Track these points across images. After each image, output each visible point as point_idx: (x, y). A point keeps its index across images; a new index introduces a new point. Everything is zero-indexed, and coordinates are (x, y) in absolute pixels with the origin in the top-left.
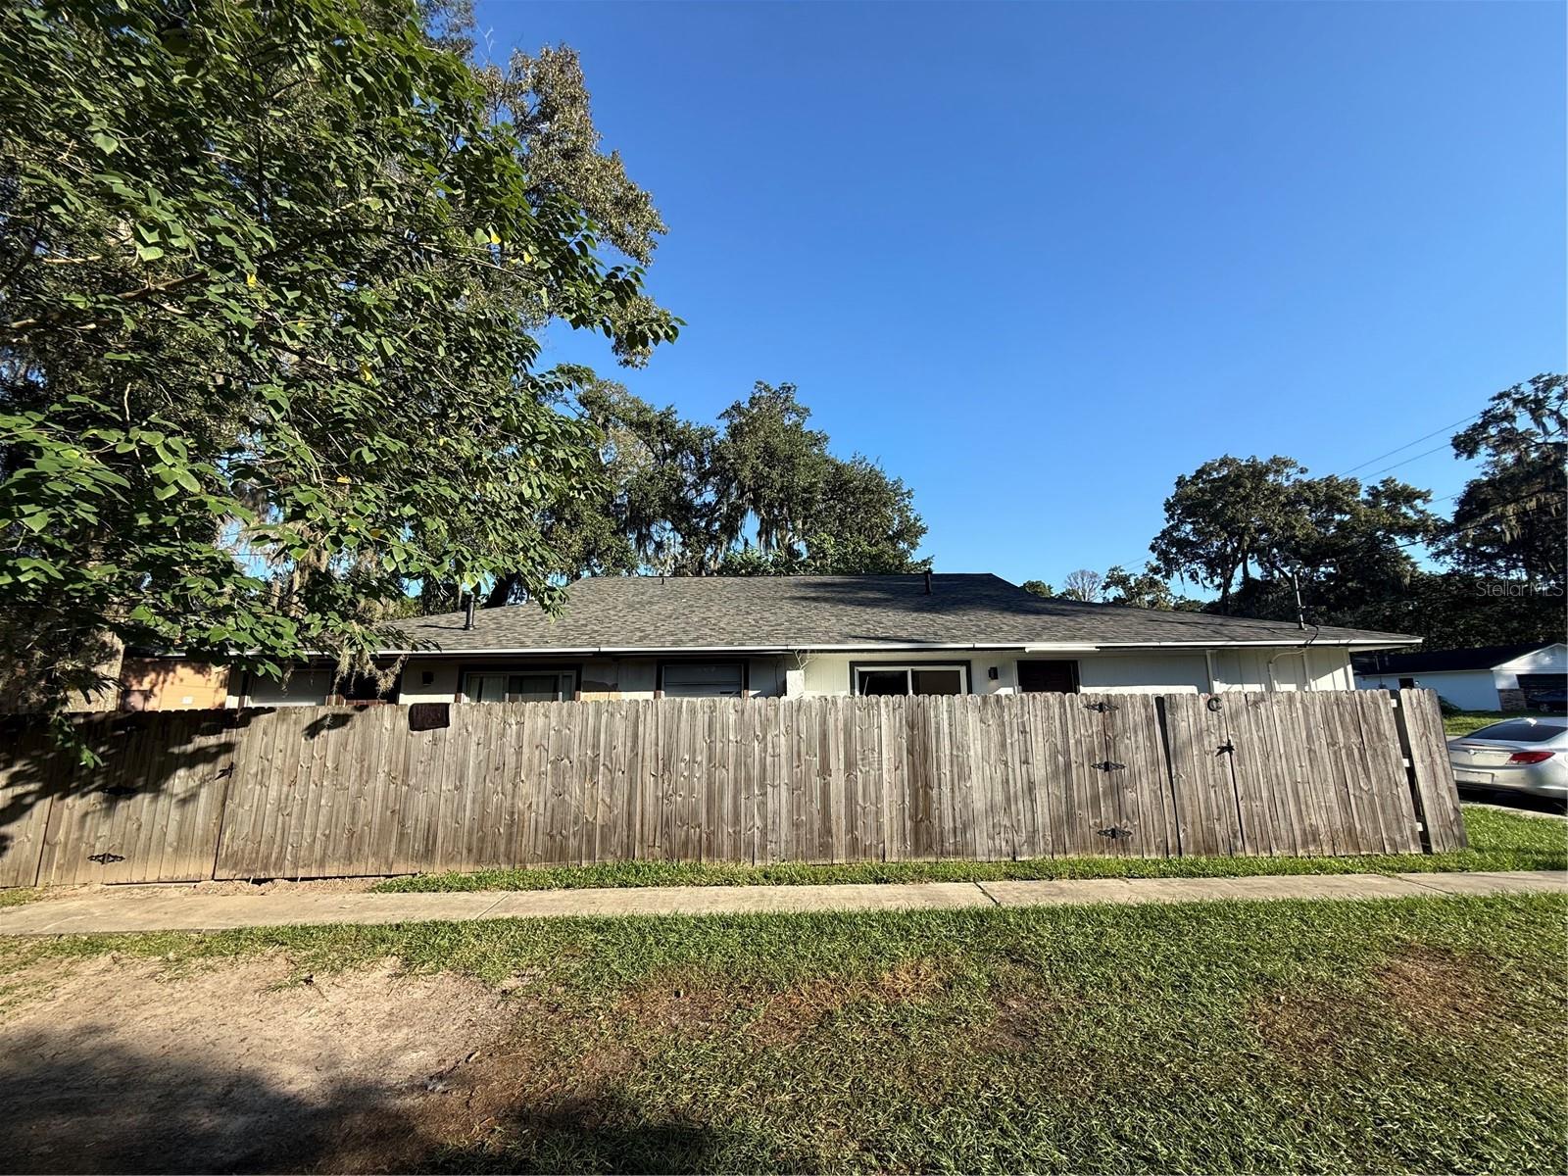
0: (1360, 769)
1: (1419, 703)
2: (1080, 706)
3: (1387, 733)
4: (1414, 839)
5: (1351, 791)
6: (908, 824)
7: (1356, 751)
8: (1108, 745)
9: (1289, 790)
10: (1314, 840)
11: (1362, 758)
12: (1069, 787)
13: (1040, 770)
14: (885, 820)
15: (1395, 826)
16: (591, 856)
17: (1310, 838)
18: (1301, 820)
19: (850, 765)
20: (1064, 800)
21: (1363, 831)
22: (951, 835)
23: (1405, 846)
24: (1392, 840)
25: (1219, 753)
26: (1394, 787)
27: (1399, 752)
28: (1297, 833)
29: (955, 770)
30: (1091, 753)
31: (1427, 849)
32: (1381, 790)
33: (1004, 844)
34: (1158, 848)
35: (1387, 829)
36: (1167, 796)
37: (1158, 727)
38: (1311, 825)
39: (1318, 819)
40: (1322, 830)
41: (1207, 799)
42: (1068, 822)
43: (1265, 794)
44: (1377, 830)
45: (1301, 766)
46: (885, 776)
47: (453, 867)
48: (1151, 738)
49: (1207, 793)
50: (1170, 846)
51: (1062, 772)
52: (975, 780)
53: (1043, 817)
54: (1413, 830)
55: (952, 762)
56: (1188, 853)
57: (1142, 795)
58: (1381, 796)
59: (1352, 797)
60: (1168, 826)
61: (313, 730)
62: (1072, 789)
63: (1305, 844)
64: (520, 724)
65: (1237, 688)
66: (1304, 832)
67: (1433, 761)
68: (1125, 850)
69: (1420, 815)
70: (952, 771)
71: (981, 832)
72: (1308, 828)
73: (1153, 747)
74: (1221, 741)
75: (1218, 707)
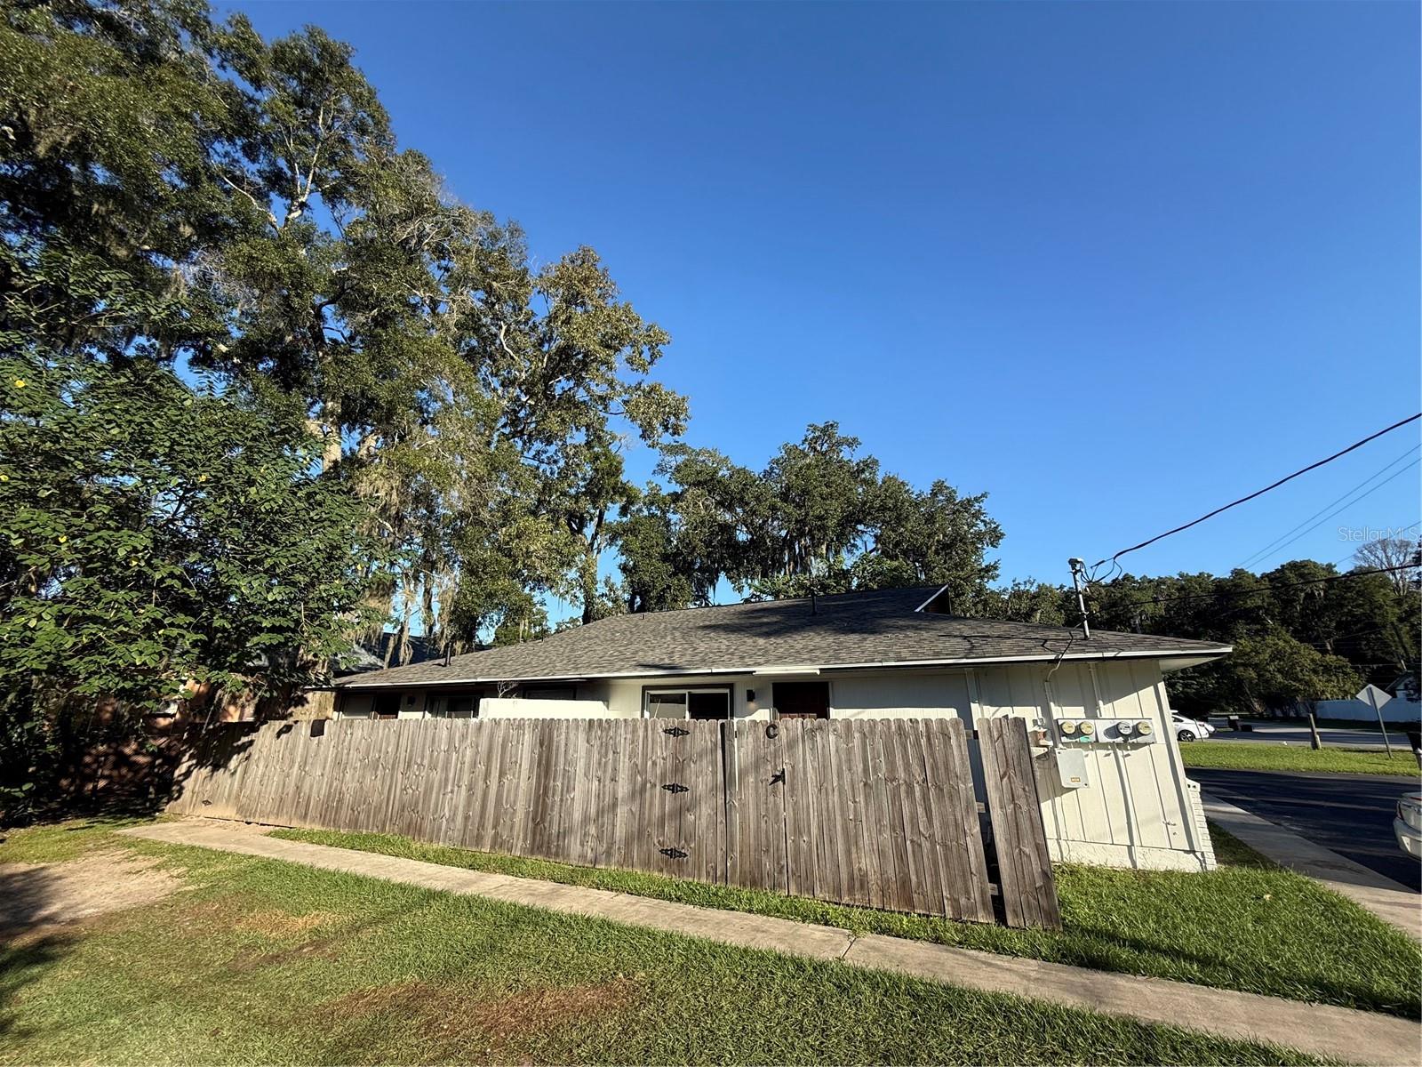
0: (920, 810)
1: (1001, 735)
2: (660, 730)
3: (958, 770)
4: (984, 904)
5: (908, 834)
6: (530, 825)
7: (917, 788)
8: (679, 768)
9: (839, 827)
10: (862, 887)
11: (925, 797)
12: (642, 805)
13: (623, 789)
14: (516, 820)
15: (959, 884)
16: (367, 828)
17: (857, 885)
18: (850, 863)
19: (502, 774)
20: (637, 817)
21: (919, 884)
22: (555, 839)
23: (974, 912)
24: (955, 902)
25: (773, 782)
26: (962, 836)
27: (972, 794)
28: (844, 876)
29: (566, 782)
30: (663, 775)
31: (1001, 917)
32: (944, 838)
33: (589, 851)
34: (708, 873)
35: (951, 886)
36: (721, 822)
37: (720, 752)
38: (860, 869)
39: (867, 863)
40: (872, 877)
41: (759, 827)
42: (638, 838)
43: (814, 830)
44: (937, 885)
45: (855, 802)
46: (522, 784)
47: (313, 826)
48: (714, 763)
49: (758, 823)
50: (719, 874)
51: (638, 793)
52: (577, 794)
53: (620, 832)
54: (983, 893)
55: (564, 775)
56: (732, 882)
57: (702, 817)
58: (945, 845)
59: (908, 842)
60: (719, 852)
61: (279, 735)
62: (644, 808)
63: (851, 890)
64: (352, 734)
65: (1005, 710)
66: (851, 878)
67: (1016, 807)
68: (680, 870)
69: (994, 874)
70: (563, 784)
71: (575, 839)
72: (856, 872)
73: (715, 773)
74: (776, 769)
75: (775, 735)
